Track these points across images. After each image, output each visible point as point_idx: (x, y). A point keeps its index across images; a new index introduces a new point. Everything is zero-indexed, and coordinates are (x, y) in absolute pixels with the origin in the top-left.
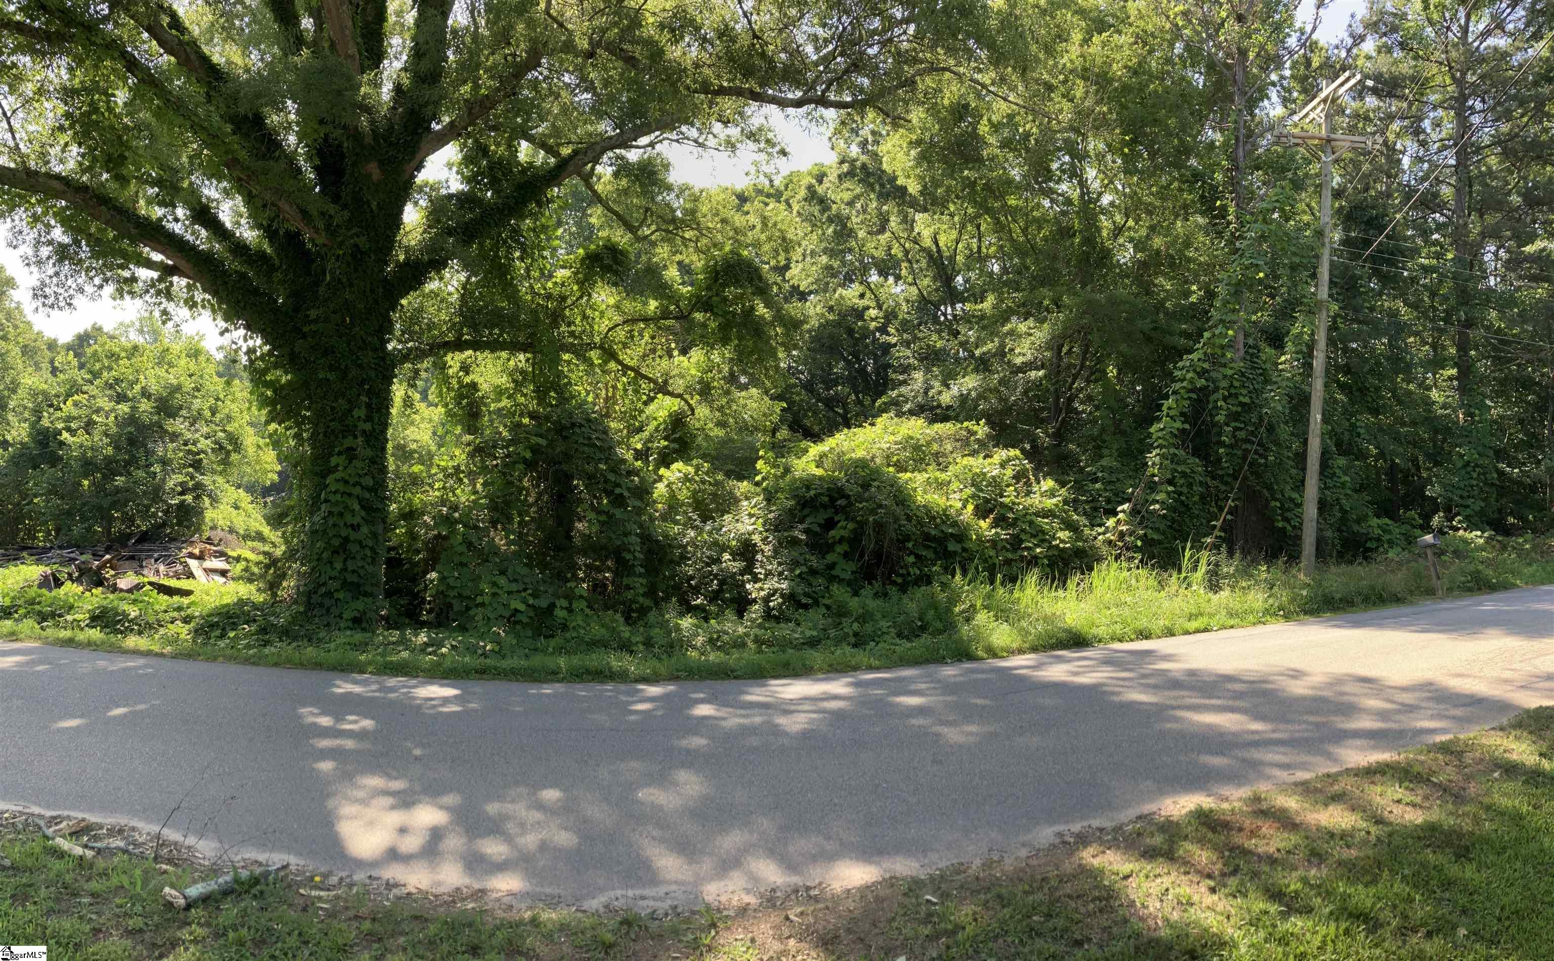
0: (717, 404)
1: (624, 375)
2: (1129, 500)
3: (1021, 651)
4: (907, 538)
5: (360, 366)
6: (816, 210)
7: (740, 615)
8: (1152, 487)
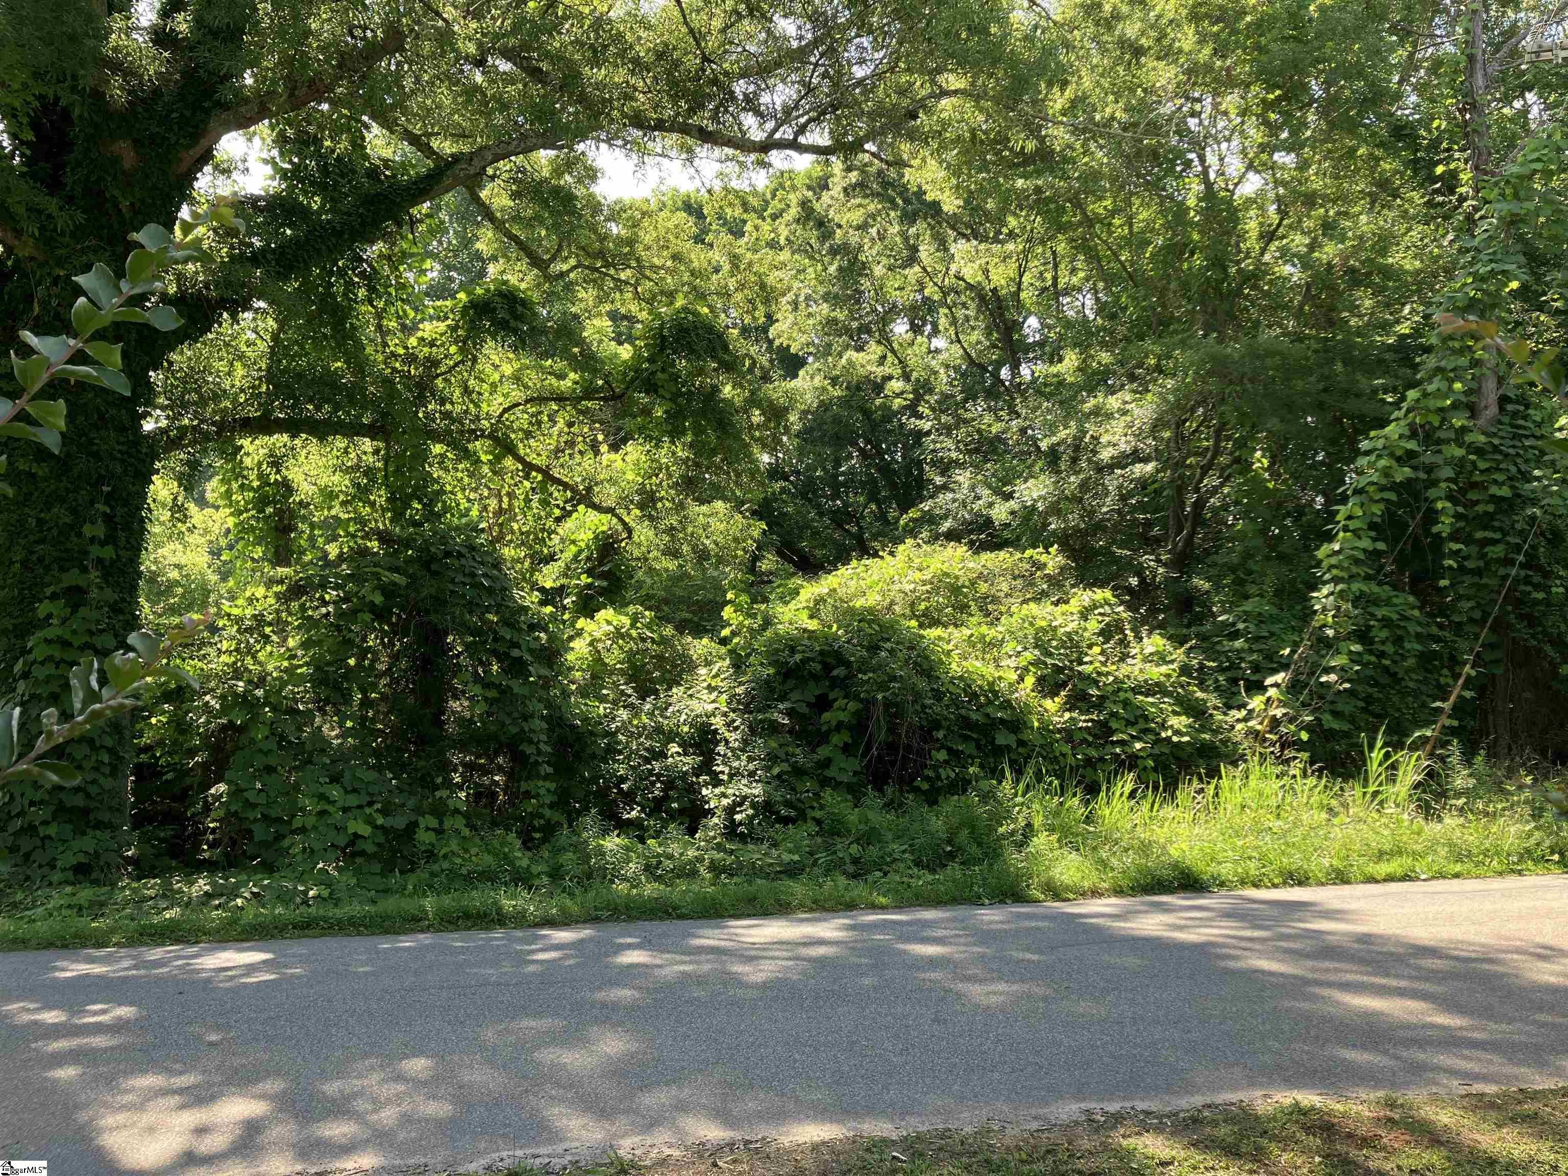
0: (664, 524)
1: (527, 477)
2: (1285, 667)
3: (1095, 893)
4: (937, 725)
5: (96, 456)
6: (813, 236)
7: (692, 831)
8: (1324, 644)
